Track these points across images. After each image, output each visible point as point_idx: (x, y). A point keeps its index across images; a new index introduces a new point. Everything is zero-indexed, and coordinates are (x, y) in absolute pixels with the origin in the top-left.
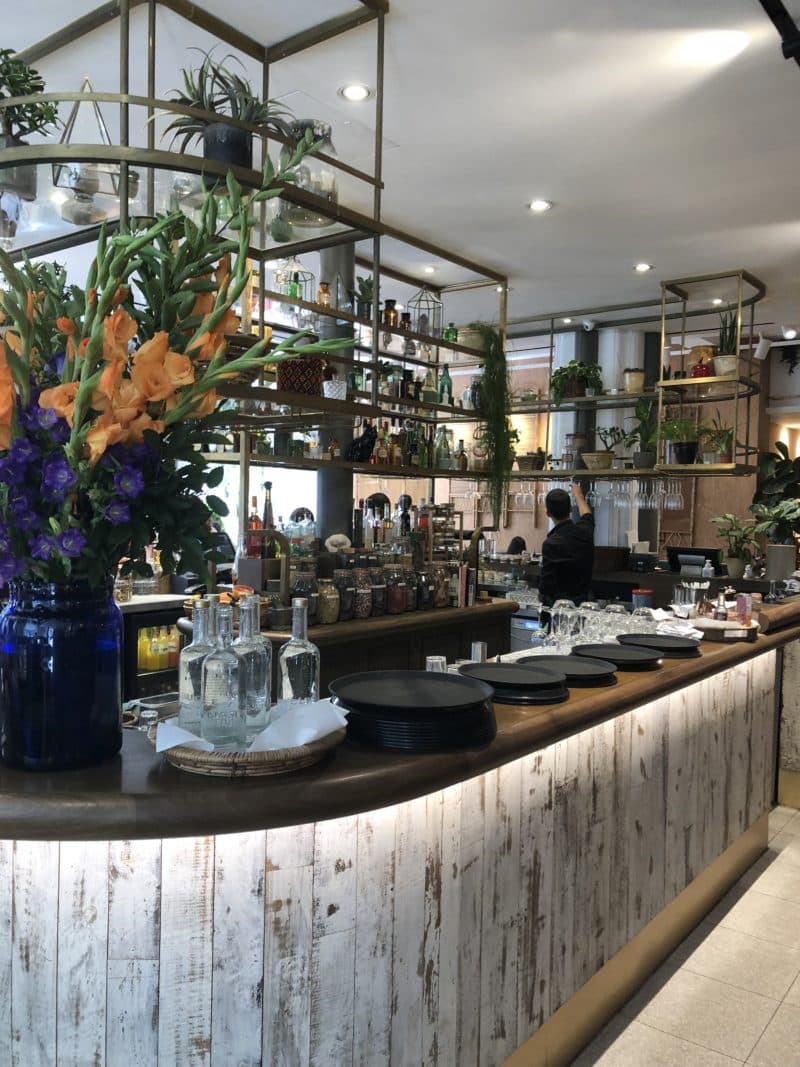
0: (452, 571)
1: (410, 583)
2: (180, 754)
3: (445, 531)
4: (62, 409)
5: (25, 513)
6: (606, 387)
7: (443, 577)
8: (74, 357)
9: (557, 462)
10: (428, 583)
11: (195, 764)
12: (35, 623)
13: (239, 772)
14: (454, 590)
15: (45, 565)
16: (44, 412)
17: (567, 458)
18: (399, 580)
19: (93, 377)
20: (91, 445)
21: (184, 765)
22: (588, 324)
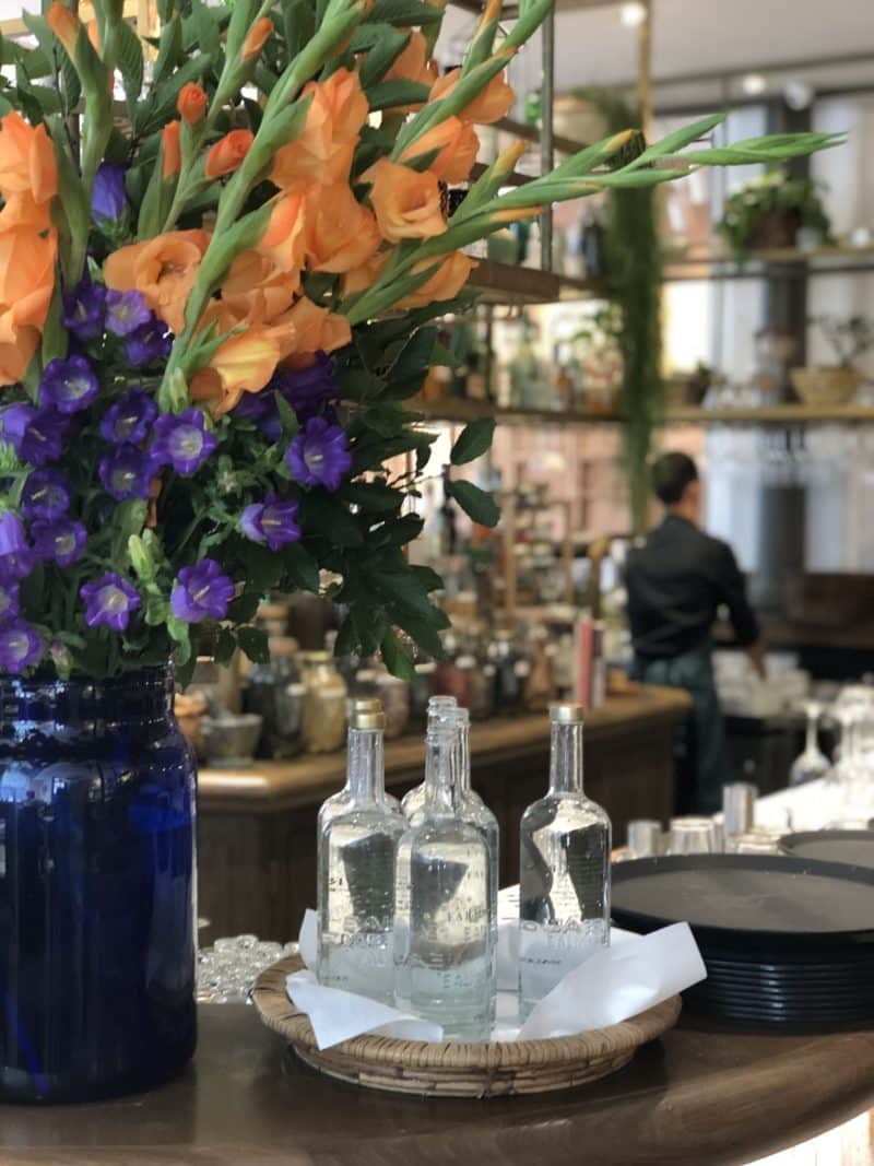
0: (560, 629)
1: (482, 660)
2: (371, 1052)
3: (534, 542)
4: (153, 290)
5: (61, 525)
6: (839, 227)
7: (542, 644)
8: (177, 174)
9: (738, 389)
10: (515, 657)
11: (399, 1070)
12: (24, 771)
13: (499, 1086)
14: (564, 671)
15: (76, 641)
16: (118, 297)
17: (759, 382)
18: (459, 652)
19: (249, 218)
20: (222, 371)
21: (371, 1073)
22: (798, 92)
